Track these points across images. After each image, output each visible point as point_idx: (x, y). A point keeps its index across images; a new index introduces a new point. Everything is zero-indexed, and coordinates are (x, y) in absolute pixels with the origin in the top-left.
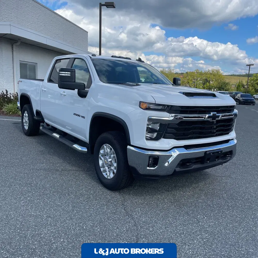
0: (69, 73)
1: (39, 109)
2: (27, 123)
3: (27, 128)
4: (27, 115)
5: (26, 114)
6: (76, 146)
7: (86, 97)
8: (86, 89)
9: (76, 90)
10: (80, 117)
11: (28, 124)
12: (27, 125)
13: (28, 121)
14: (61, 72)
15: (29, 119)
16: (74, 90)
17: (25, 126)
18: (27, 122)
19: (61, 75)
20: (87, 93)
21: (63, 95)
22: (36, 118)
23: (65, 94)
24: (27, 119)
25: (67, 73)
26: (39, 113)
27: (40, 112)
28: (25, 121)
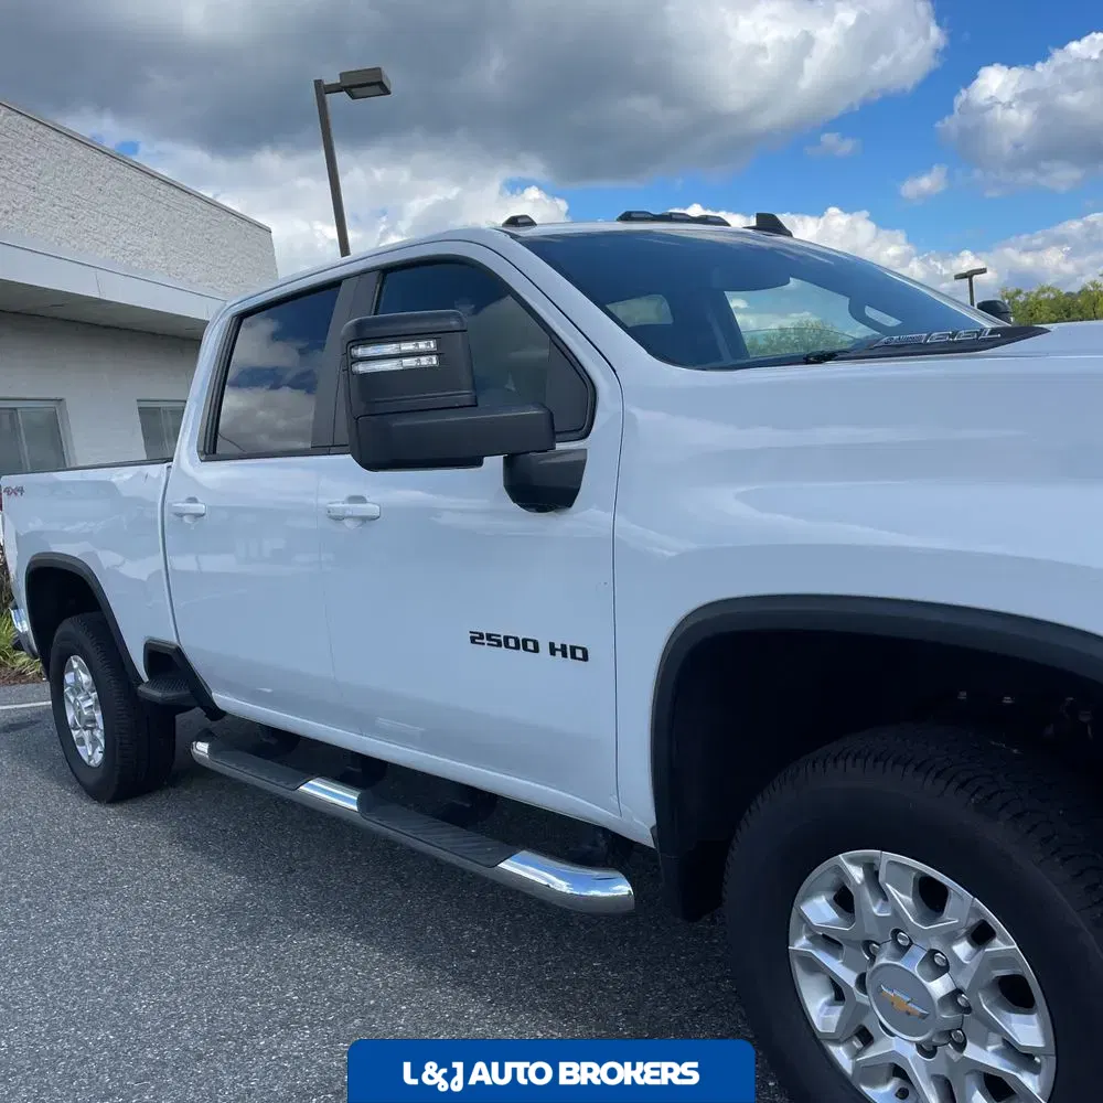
0: (422, 345)
1: (167, 635)
2: (92, 729)
3: (98, 757)
4: (85, 678)
5: (78, 674)
6: (527, 869)
7: (570, 506)
8: (560, 446)
9: (494, 464)
10: (536, 650)
11: (98, 734)
12: (94, 742)
13: (98, 715)
14: (360, 352)
15: (102, 702)
16: (477, 462)
17: (83, 744)
18: (94, 721)
19: (361, 368)
20: (576, 469)
21: (348, 523)
22: (156, 694)
23: (370, 509)
24: (90, 703)
25: (408, 347)
26: (166, 660)
27: (178, 651)
28: (80, 716)
